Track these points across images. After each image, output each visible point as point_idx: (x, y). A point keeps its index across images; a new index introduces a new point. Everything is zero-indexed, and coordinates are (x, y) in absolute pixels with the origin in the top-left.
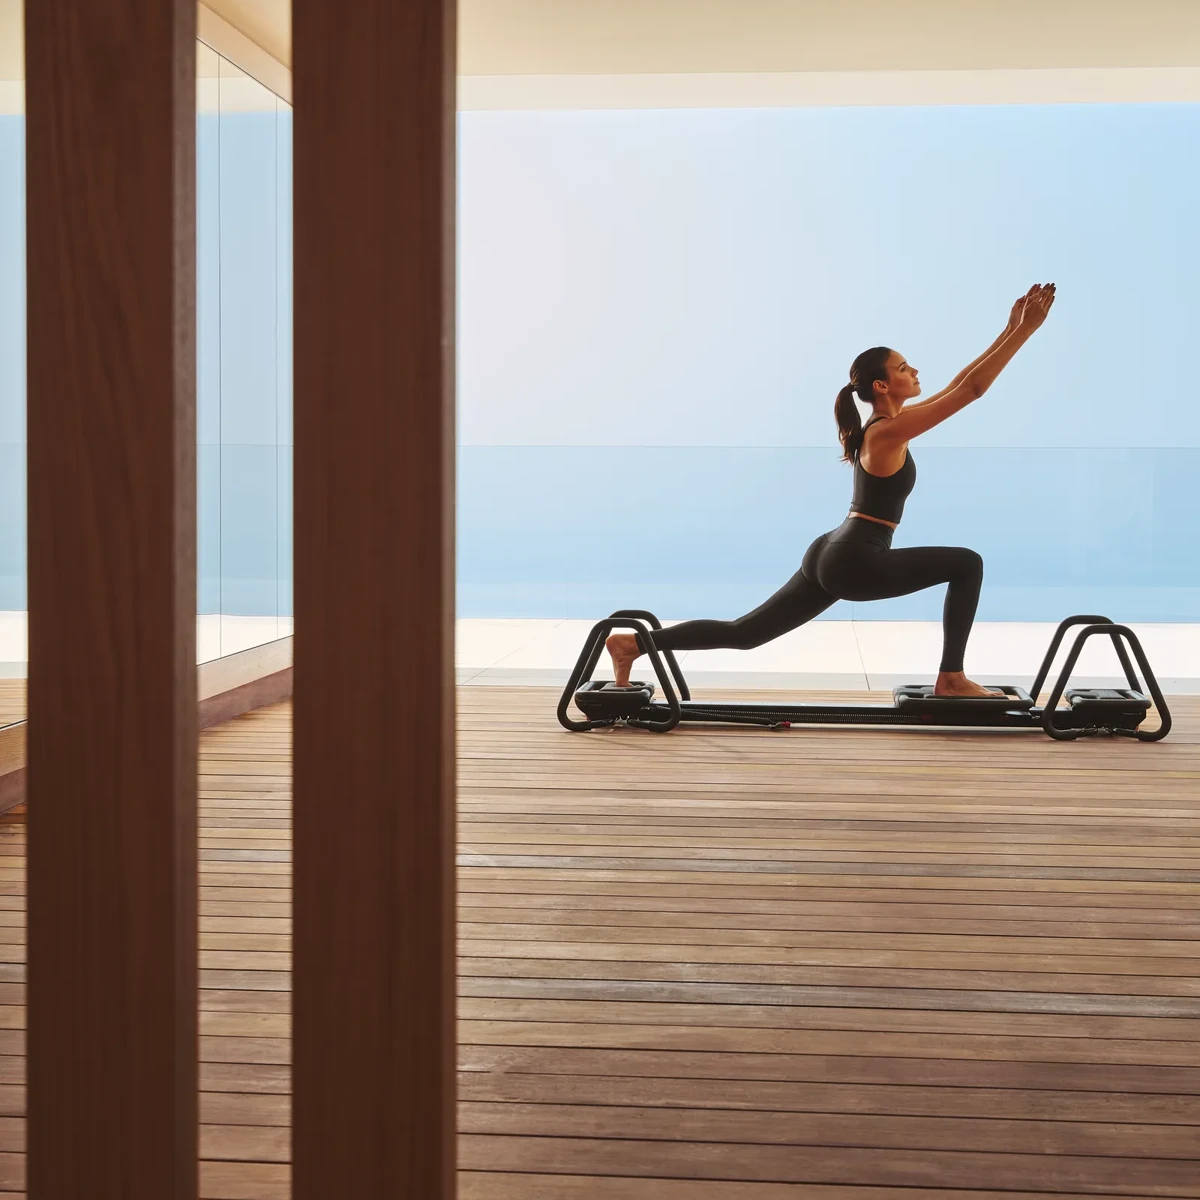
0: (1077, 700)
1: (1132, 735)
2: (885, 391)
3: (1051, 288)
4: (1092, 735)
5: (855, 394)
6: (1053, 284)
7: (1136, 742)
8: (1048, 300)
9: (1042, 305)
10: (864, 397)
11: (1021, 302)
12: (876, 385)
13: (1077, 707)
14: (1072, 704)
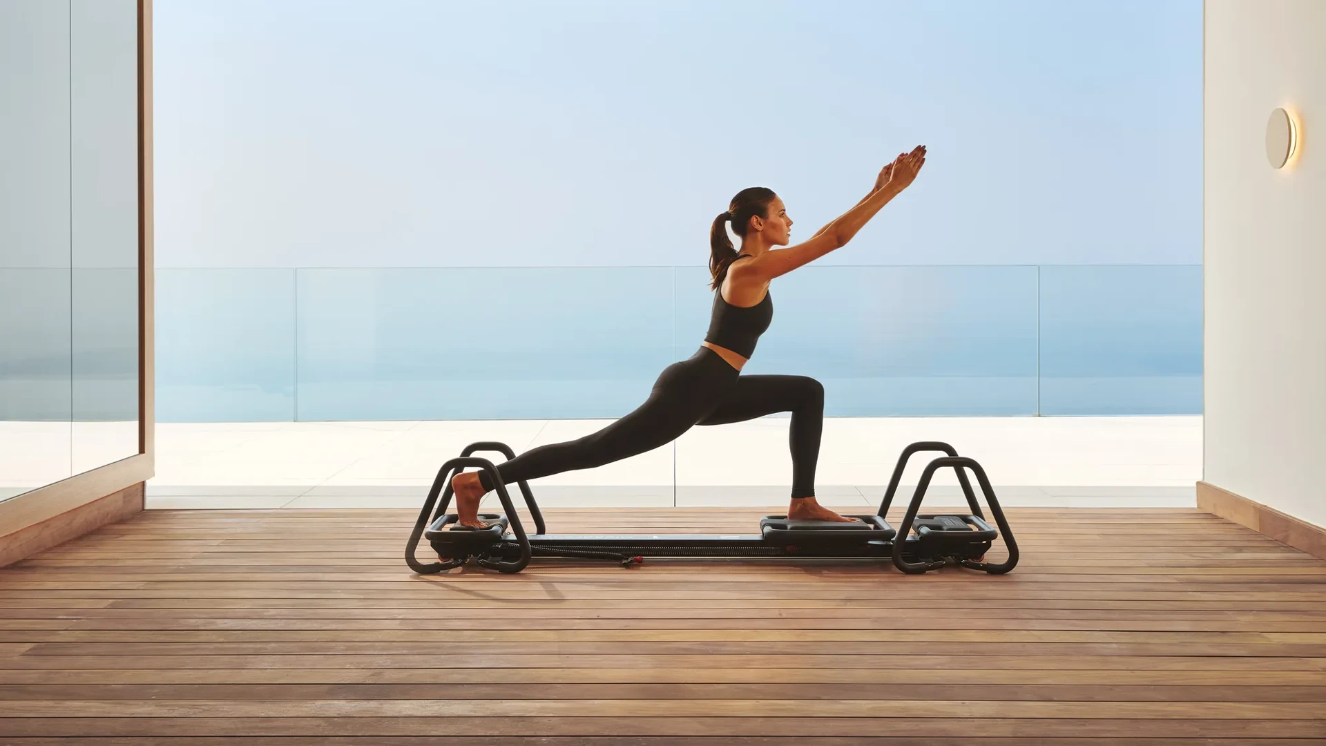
0: (924, 530)
1: (978, 567)
2: (760, 228)
3: (921, 150)
4: (940, 568)
5: (728, 224)
6: (924, 147)
7: (985, 574)
8: (917, 161)
9: (912, 165)
10: (737, 229)
11: (888, 169)
12: (754, 220)
13: (924, 538)
14: (919, 533)
